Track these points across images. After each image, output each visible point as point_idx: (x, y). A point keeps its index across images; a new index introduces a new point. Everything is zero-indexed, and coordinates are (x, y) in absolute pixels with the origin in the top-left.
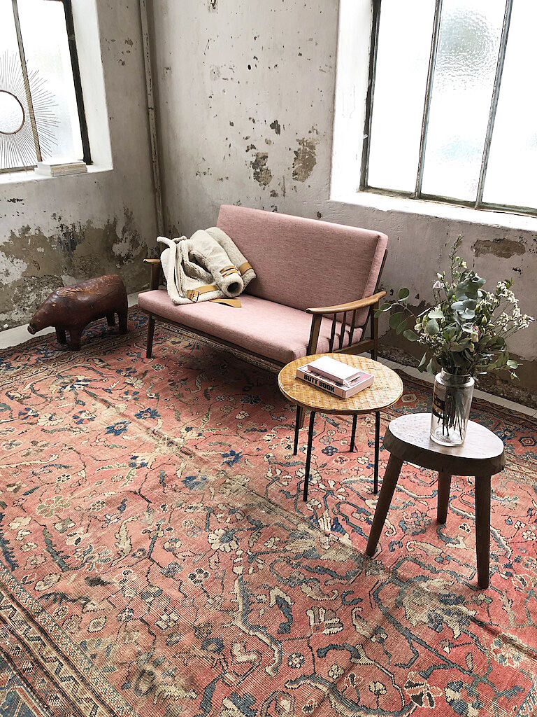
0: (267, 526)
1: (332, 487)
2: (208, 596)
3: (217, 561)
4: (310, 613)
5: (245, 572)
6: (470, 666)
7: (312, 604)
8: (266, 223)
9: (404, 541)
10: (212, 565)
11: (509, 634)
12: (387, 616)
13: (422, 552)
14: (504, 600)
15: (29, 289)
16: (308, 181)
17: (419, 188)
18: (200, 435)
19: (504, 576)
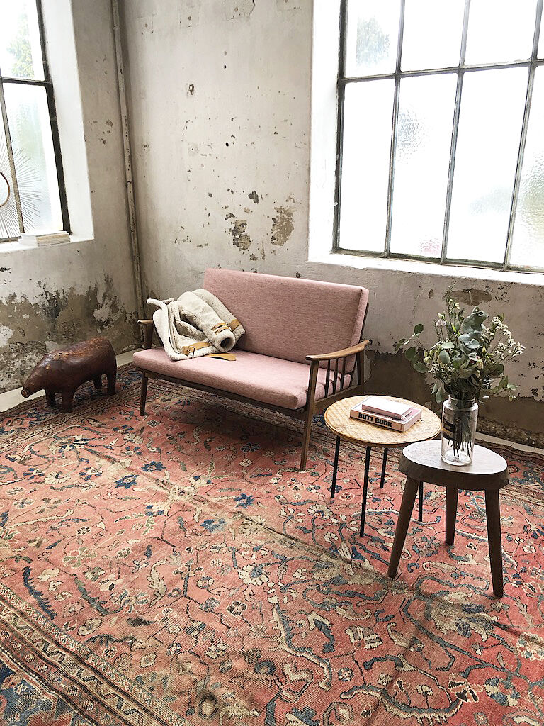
0: (292, 559)
1: (344, 520)
2: (250, 625)
3: (251, 593)
4: (349, 632)
5: (280, 602)
6: (502, 664)
7: (349, 624)
8: (252, 283)
9: (419, 563)
10: (248, 597)
11: (529, 634)
12: (420, 627)
13: (438, 571)
14: (519, 605)
15: (14, 355)
16: (287, 245)
17: (388, 247)
18: (208, 482)
19: (515, 585)
